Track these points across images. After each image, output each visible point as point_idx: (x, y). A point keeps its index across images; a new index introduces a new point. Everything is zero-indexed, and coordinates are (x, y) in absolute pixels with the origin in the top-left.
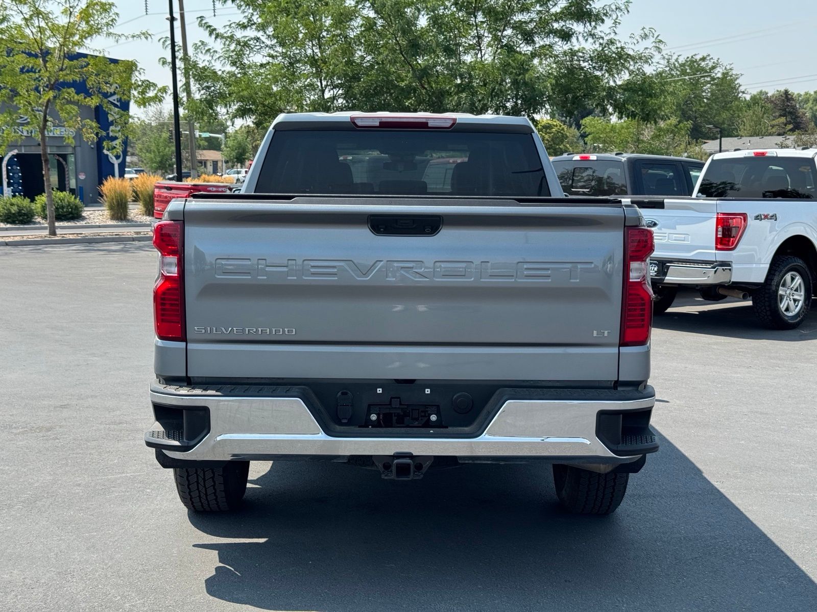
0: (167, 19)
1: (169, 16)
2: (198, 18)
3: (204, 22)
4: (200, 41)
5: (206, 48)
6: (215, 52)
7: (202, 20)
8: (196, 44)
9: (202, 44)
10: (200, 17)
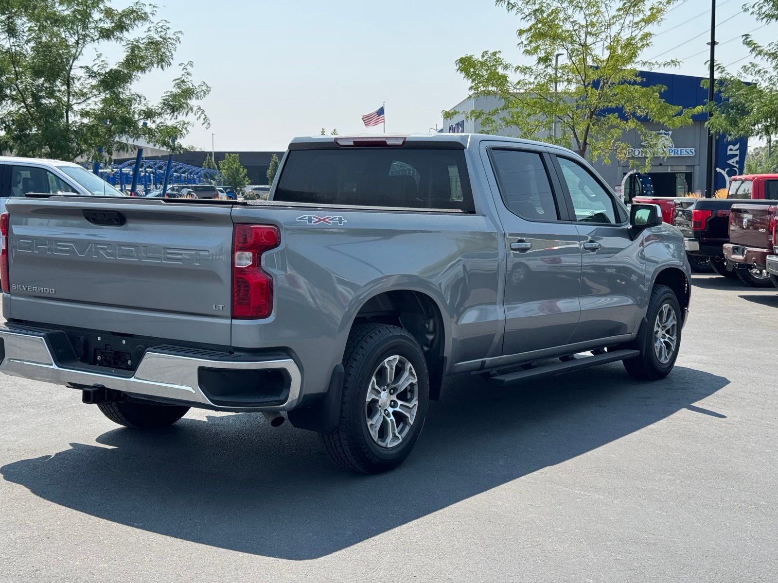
0: (708, 44)
1: (710, 41)
2: (743, 36)
3: (748, 40)
4: (750, 63)
5: (756, 69)
6: (766, 72)
7: (747, 38)
8: (745, 66)
9: (752, 66)
10: (745, 35)
